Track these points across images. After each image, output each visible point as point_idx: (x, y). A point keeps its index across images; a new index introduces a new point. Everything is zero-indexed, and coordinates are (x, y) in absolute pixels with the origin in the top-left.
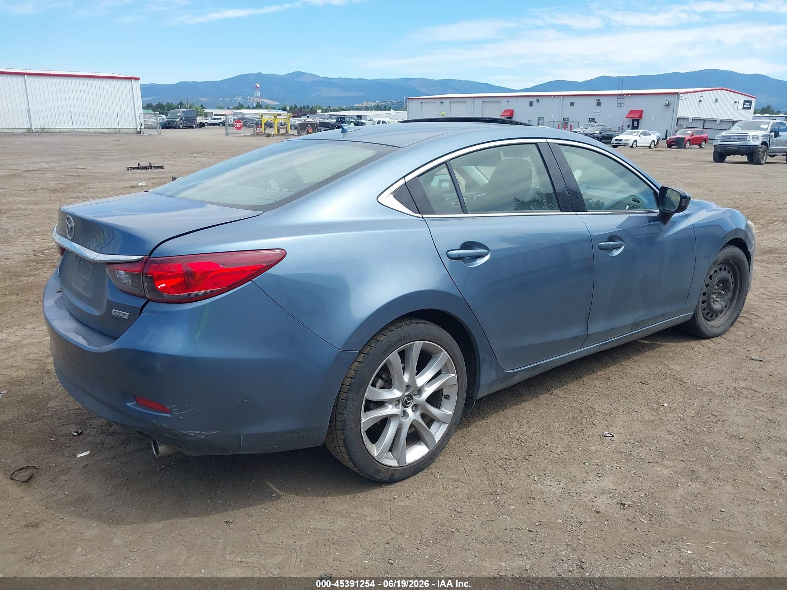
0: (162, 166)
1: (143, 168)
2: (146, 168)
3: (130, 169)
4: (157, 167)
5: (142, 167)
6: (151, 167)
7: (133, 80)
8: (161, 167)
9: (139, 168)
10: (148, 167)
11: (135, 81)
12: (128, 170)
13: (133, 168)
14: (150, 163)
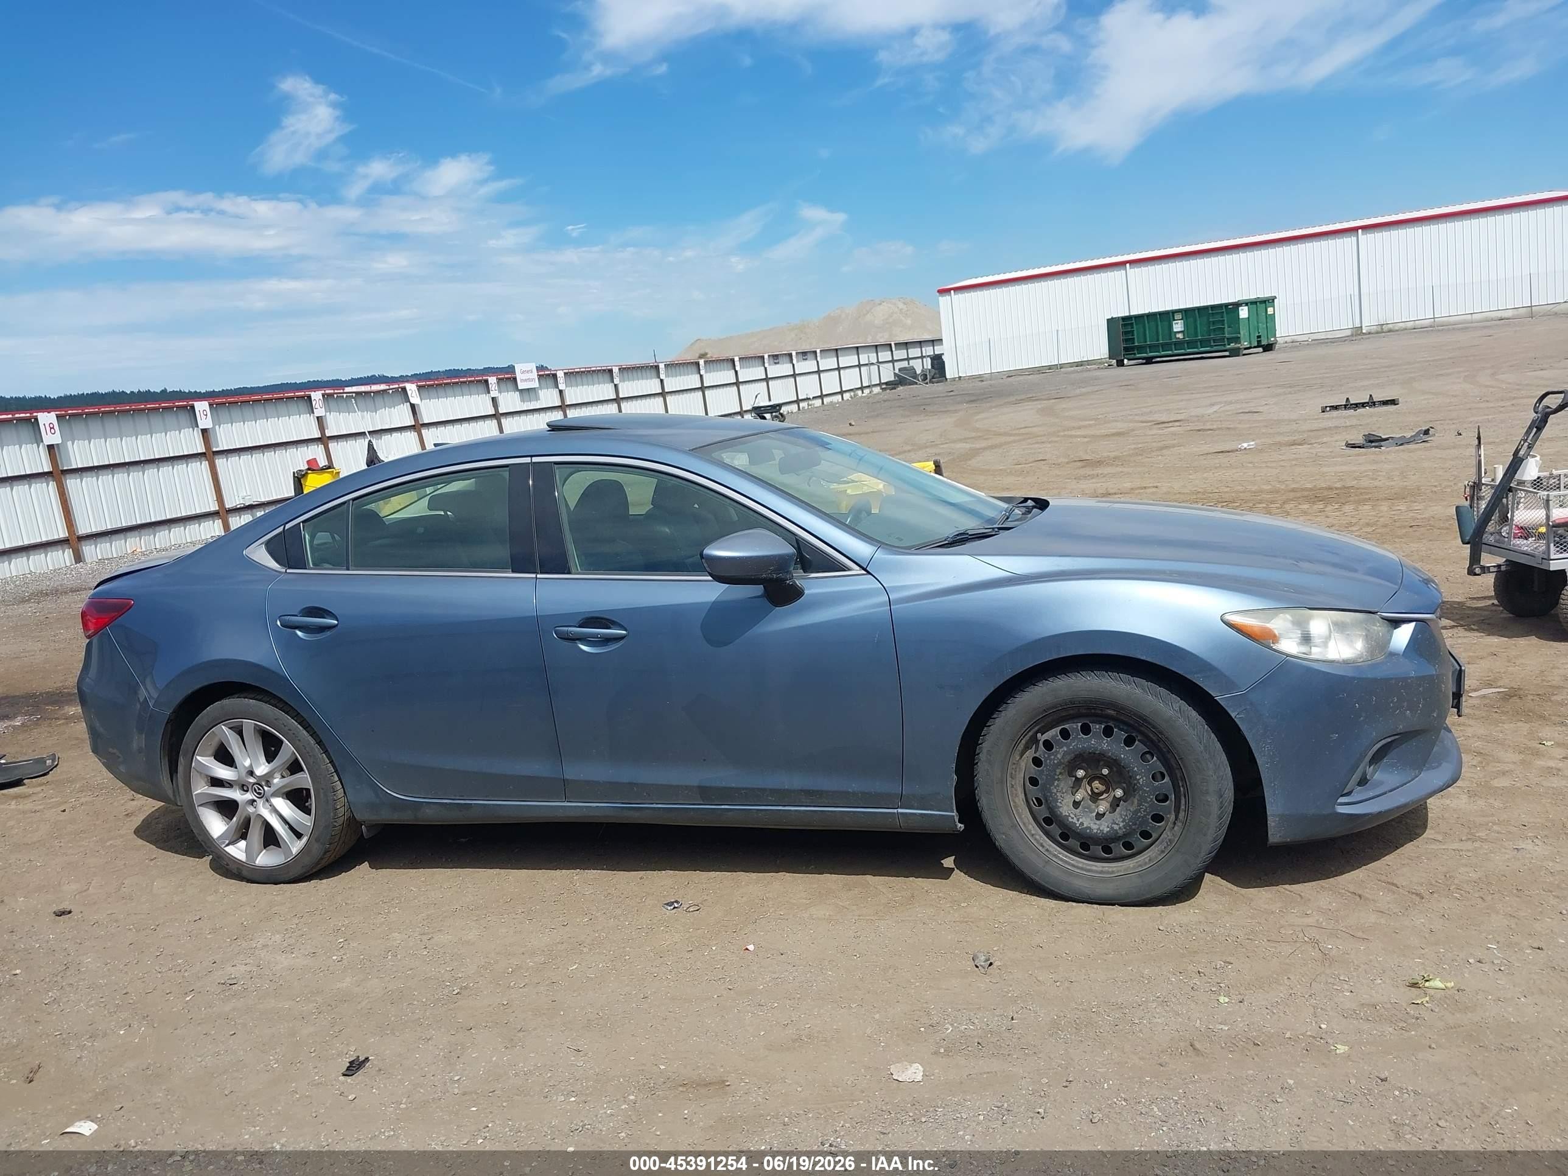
0: (1394, 400)
1: (1357, 406)
2: (1363, 405)
3: (1328, 409)
4: (1385, 403)
5: (1354, 404)
6: (1372, 403)
7: (1360, 231)
8: (1393, 402)
9: (1348, 406)
10: (1368, 403)
11: (1365, 232)
12: (1323, 412)
13: (1335, 408)
14: (1371, 396)
